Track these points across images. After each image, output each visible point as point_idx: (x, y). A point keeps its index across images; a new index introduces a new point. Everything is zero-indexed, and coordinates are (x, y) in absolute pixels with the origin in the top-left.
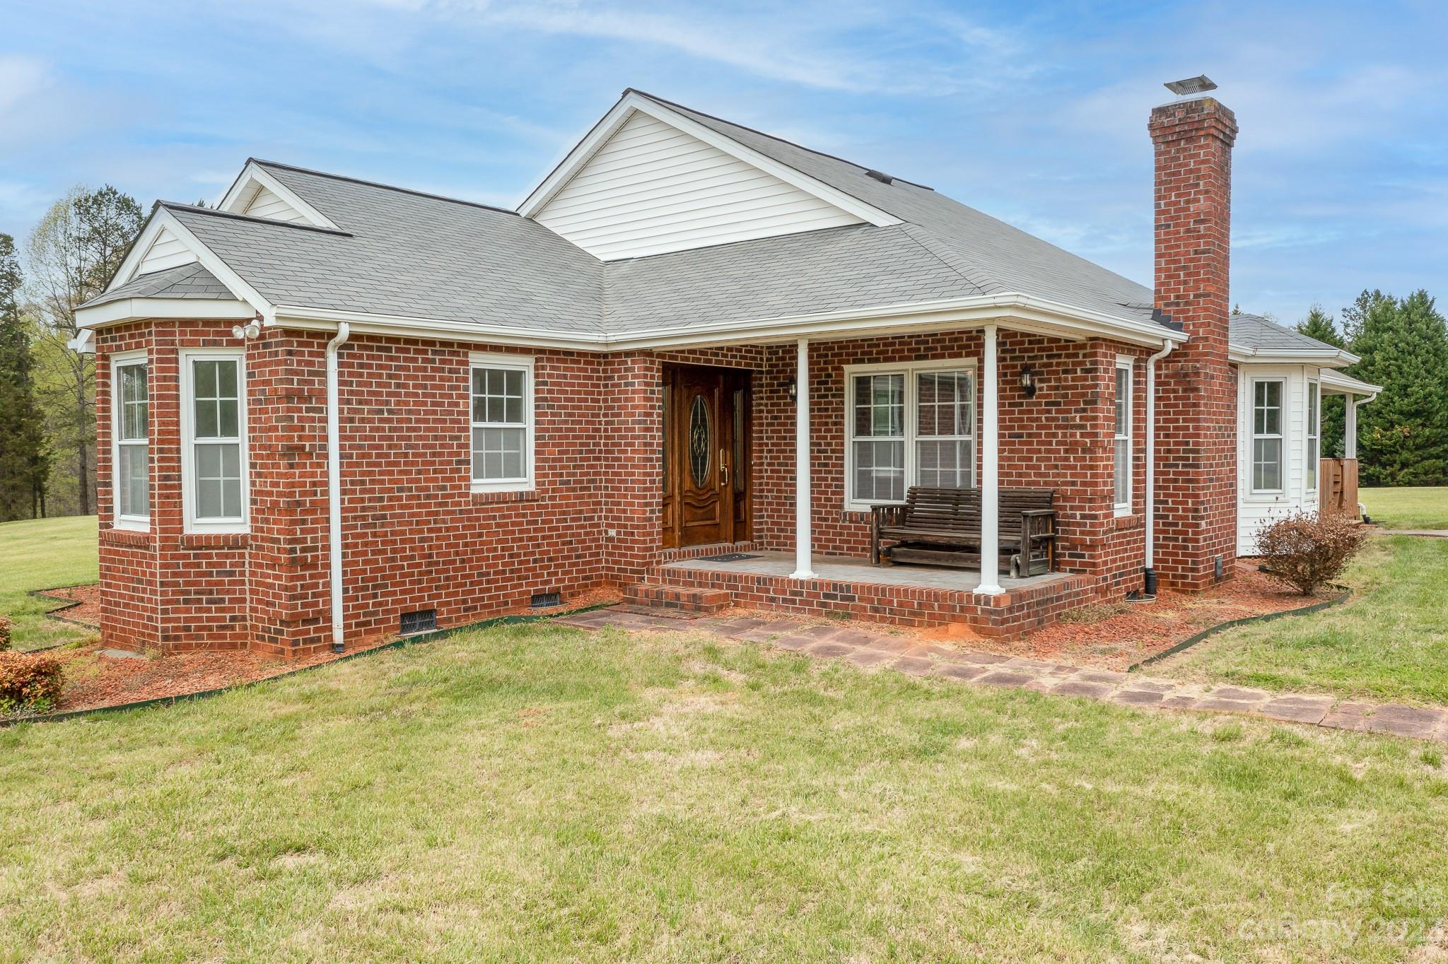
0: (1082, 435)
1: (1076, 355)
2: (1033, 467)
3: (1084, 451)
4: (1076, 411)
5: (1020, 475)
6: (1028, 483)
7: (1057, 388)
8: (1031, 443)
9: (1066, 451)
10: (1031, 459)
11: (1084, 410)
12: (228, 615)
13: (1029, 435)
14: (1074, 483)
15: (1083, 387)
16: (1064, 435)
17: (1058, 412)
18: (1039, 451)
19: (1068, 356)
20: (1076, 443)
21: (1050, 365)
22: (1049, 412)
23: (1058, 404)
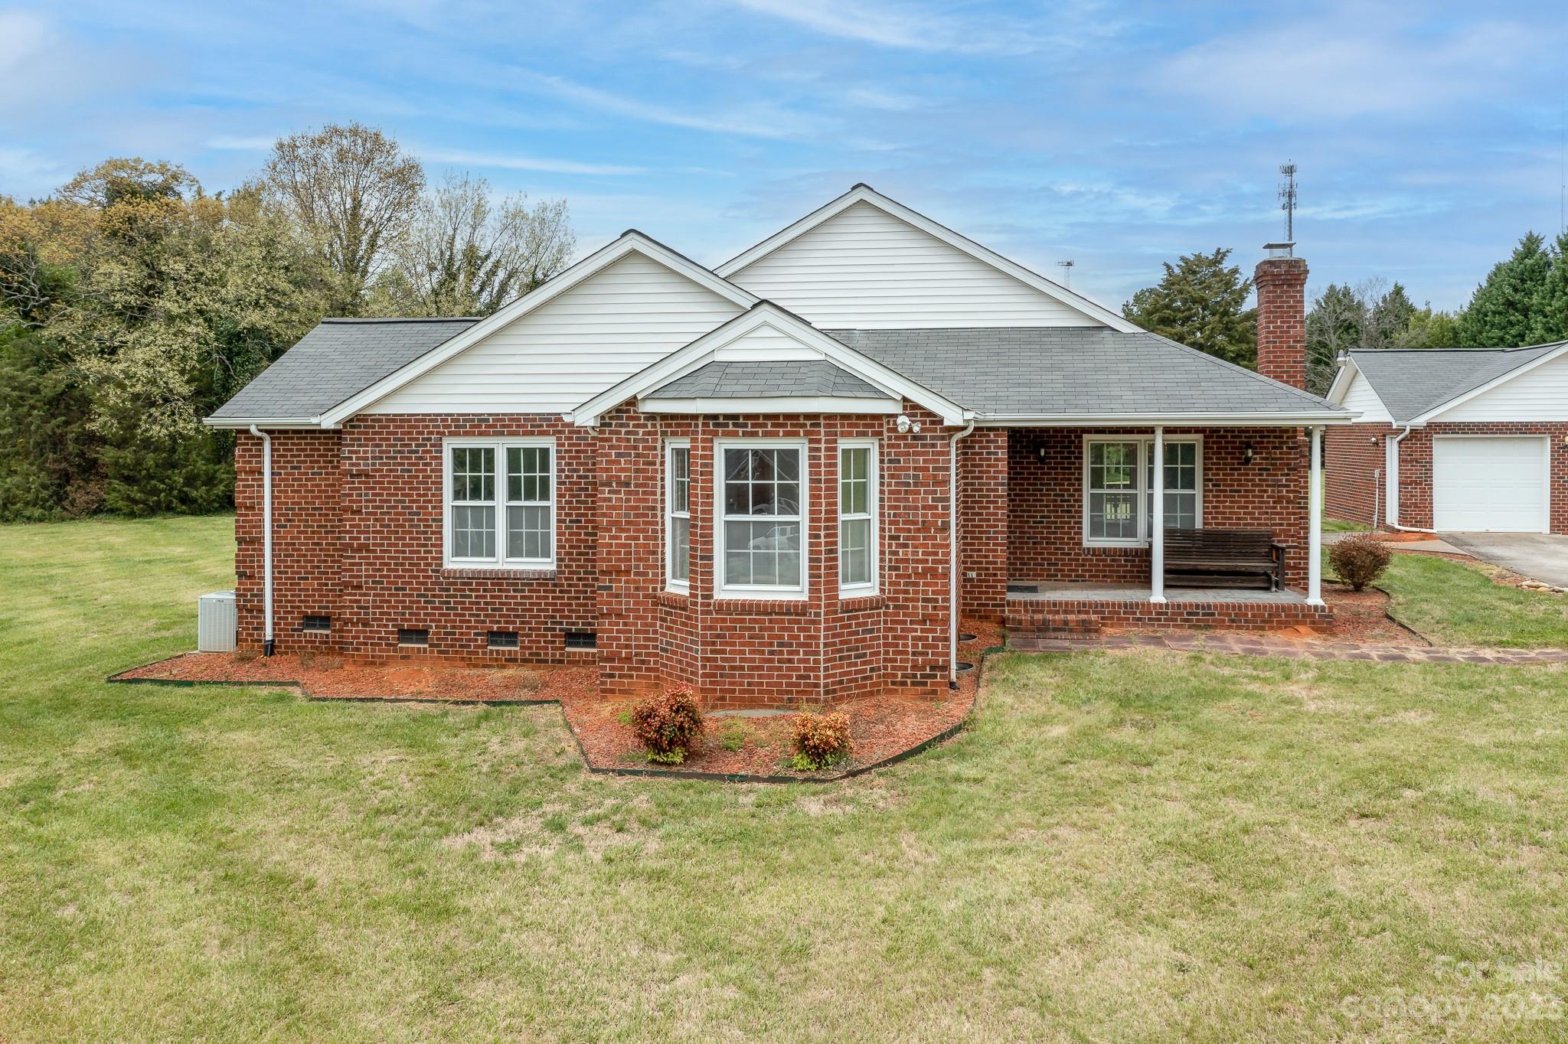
0: (1287, 492)
1: (1282, 437)
2: (1250, 513)
3: (1287, 502)
4: (1282, 475)
5: (1239, 519)
6: (1245, 525)
7: (1267, 459)
8: (1248, 497)
9: (1274, 502)
10: (1247, 508)
11: (1288, 475)
12: (868, 667)
13: (1246, 491)
14: (1281, 525)
15: (1288, 459)
16: (1273, 491)
17: (1268, 475)
18: (1254, 502)
19: (1275, 437)
20: (1283, 497)
21: (1263, 443)
22: (1261, 475)
23: (1268, 470)
